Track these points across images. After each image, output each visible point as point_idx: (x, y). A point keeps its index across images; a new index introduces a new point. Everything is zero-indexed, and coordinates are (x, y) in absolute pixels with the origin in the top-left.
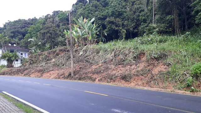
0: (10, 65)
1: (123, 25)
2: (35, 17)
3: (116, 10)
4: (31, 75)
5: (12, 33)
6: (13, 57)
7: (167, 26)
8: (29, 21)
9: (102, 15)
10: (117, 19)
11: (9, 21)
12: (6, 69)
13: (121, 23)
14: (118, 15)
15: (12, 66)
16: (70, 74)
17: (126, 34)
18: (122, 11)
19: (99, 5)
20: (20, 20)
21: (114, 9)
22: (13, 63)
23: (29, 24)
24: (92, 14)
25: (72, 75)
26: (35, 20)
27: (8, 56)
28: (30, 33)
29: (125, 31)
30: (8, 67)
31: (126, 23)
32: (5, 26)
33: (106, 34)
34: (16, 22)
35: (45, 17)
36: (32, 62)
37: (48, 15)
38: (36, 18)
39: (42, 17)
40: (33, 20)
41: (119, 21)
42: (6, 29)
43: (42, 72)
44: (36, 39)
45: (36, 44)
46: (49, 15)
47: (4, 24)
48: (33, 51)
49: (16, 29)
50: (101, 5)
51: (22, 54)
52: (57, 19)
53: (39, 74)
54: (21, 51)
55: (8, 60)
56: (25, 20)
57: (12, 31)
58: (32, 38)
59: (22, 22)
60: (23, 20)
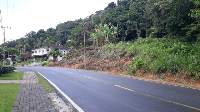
0: (55, 60)
1: (138, 26)
2: (80, 18)
3: (133, 14)
4: (65, 67)
5: (62, 33)
6: (56, 54)
7: (161, 29)
8: (75, 23)
9: (124, 18)
10: (134, 22)
11: (60, 23)
12: (52, 63)
13: (136, 25)
14: (135, 17)
15: (56, 61)
16: (84, 66)
17: (140, 34)
18: (137, 15)
19: (123, 9)
20: (68, 22)
21: (131, 13)
22: (57, 58)
23: (75, 24)
24: (116, 17)
25: (85, 66)
26: (80, 20)
27: (53, 53)
28: (72, 34)
29: (140, 31)
30: (54, 61)
31: (141, 24)
32: (57, 27)
33: (126, 34)
34: (65, 23)
35: (89, 17)
36: (68, 58)
37: (91, 15)
38: (82, 19)
39: (87, 17)
40: (78, 21)
41: (135, 23)
42: (57, 30)
43: (71, 64)
44: (73, 40)
45: (73, 44)
46: (93, 15)
47: (57, 25)
48: (72, 49)
49: (65, 30)
50: (125, 9)
51: (65, 51)
52: (92, 22)
53: (69, 66)
54: (64, 49)
55: (54, 56)
56: (72, 21)
57: (62, 31)
58: (70, 40)
59: (70, 23)
60: (71, 21)
